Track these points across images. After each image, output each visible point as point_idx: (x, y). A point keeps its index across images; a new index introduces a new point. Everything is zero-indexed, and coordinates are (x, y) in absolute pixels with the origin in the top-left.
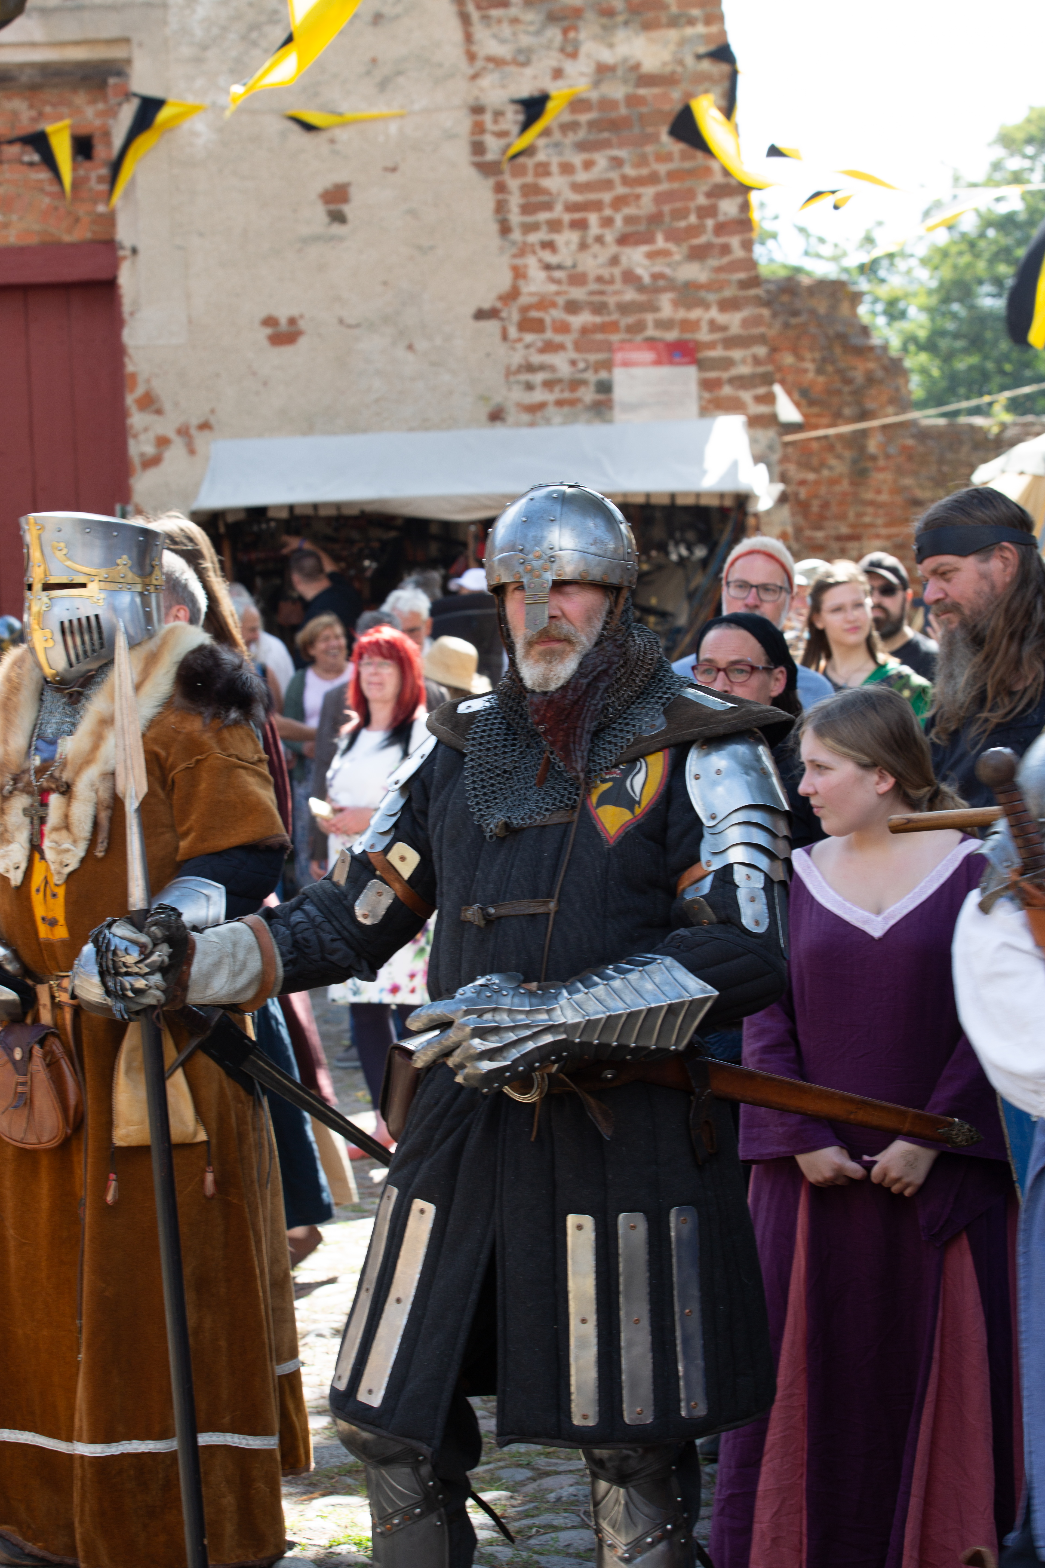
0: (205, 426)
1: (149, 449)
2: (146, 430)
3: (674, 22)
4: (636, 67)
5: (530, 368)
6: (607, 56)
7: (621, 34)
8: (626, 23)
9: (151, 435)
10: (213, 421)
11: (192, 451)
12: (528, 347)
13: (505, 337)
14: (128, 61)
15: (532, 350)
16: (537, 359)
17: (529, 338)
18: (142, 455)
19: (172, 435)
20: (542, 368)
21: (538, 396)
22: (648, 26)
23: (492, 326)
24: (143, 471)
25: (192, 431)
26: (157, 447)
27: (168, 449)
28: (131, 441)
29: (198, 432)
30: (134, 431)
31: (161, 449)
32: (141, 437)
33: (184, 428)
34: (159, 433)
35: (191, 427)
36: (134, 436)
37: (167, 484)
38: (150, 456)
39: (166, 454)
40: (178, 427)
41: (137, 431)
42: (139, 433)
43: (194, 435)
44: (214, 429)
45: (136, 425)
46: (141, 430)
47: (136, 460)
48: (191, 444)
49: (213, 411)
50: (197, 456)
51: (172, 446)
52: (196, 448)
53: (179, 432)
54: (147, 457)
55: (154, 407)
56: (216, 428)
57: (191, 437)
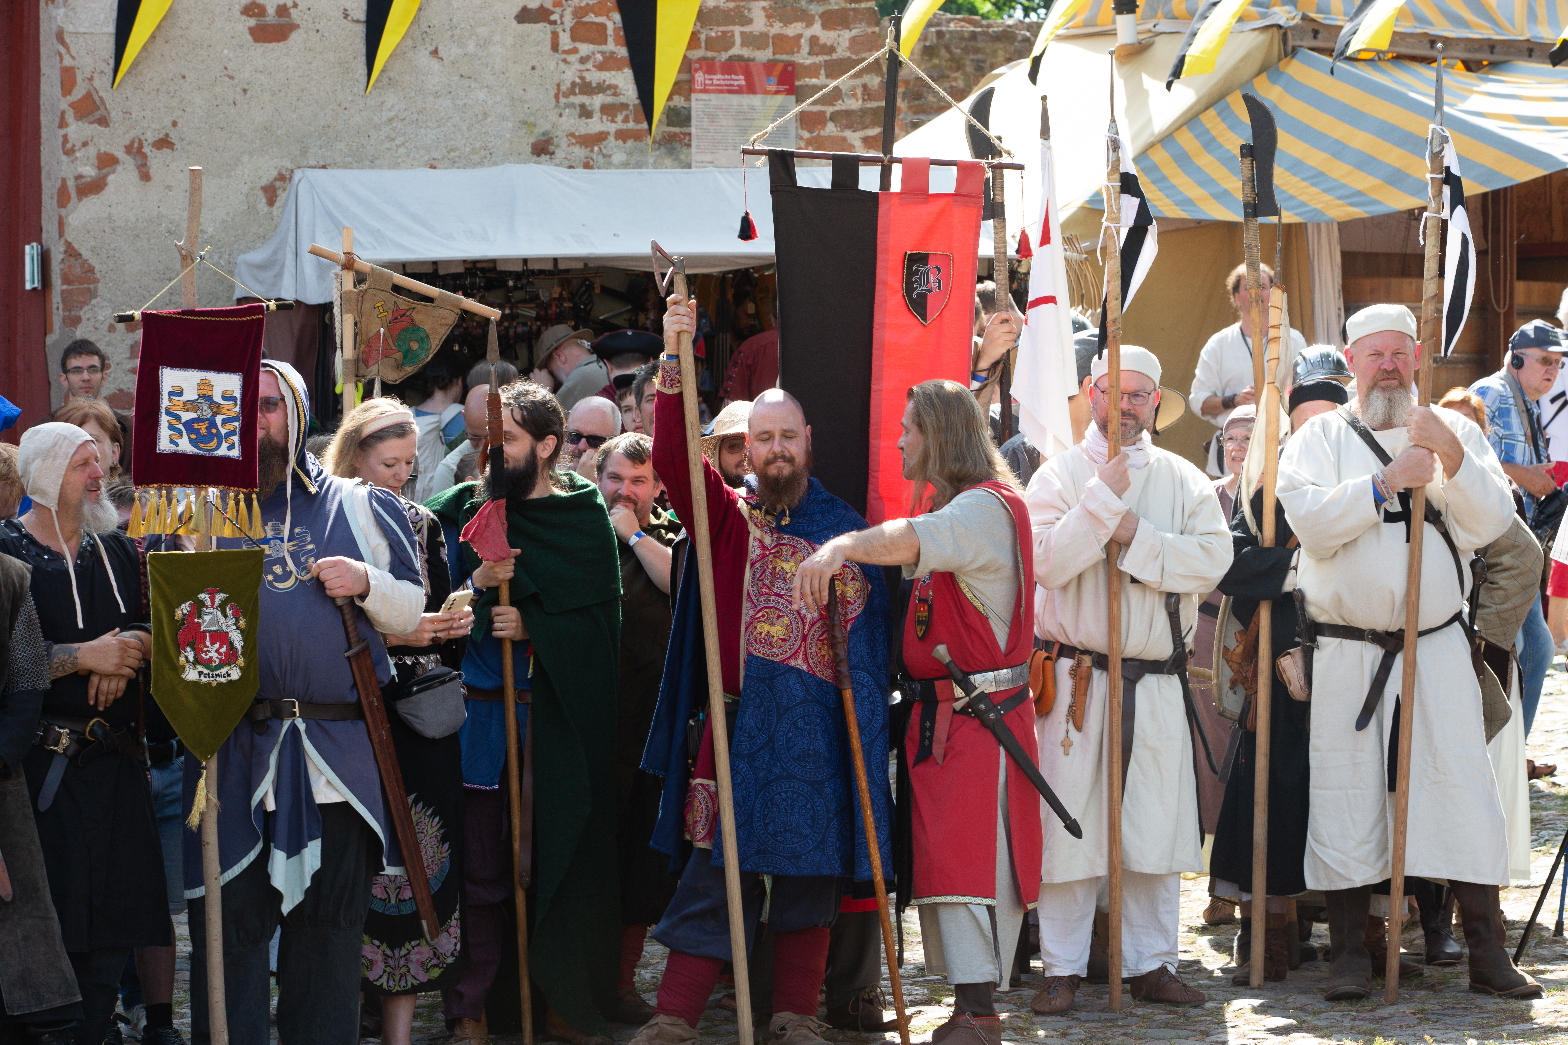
0: (164, 143)
1: (89, 171)
2: (85, 144)
5: (587, 88)
9: (92, 151)
10: (174, 137)
11: (145, 176)
12: (583, 60)
13: (555, 47)
15: (589, 65)
16: (595, 77)
17: (585, 49)
18: (79, 177)
19: (120, 154)
20: (601, 88)
21: (596, 125)
23: (540, 31)
24: (80, 200)
25: (146, 150)
26: (99, 168)
27: (114, 172)
28: (64, 158)
29: (155, 150)
30: (69, 146)
31: (104, 171)
32: (78, 155)
33: (136, 145)
34: (103, 150)
35: (145, 144)
36: (69, 152)
37: (110, 218)
38: (89, 179)
39: (111, 178)
40: (127, 142)
41: (74, 146)
42: (76, 148)
43: (149, 154)
44: (175, 147)
45: (72, 138)
46: (78, 145)
47: (71, 184)
48: (144, 165)
49: (175, 124)
50: (152, 183)
51: (119, 168)
52: (152, 172)
53: (129, 149)
54: (83, 181)
55: (97, 114)
56: (178, 146)
57: (145, 156)
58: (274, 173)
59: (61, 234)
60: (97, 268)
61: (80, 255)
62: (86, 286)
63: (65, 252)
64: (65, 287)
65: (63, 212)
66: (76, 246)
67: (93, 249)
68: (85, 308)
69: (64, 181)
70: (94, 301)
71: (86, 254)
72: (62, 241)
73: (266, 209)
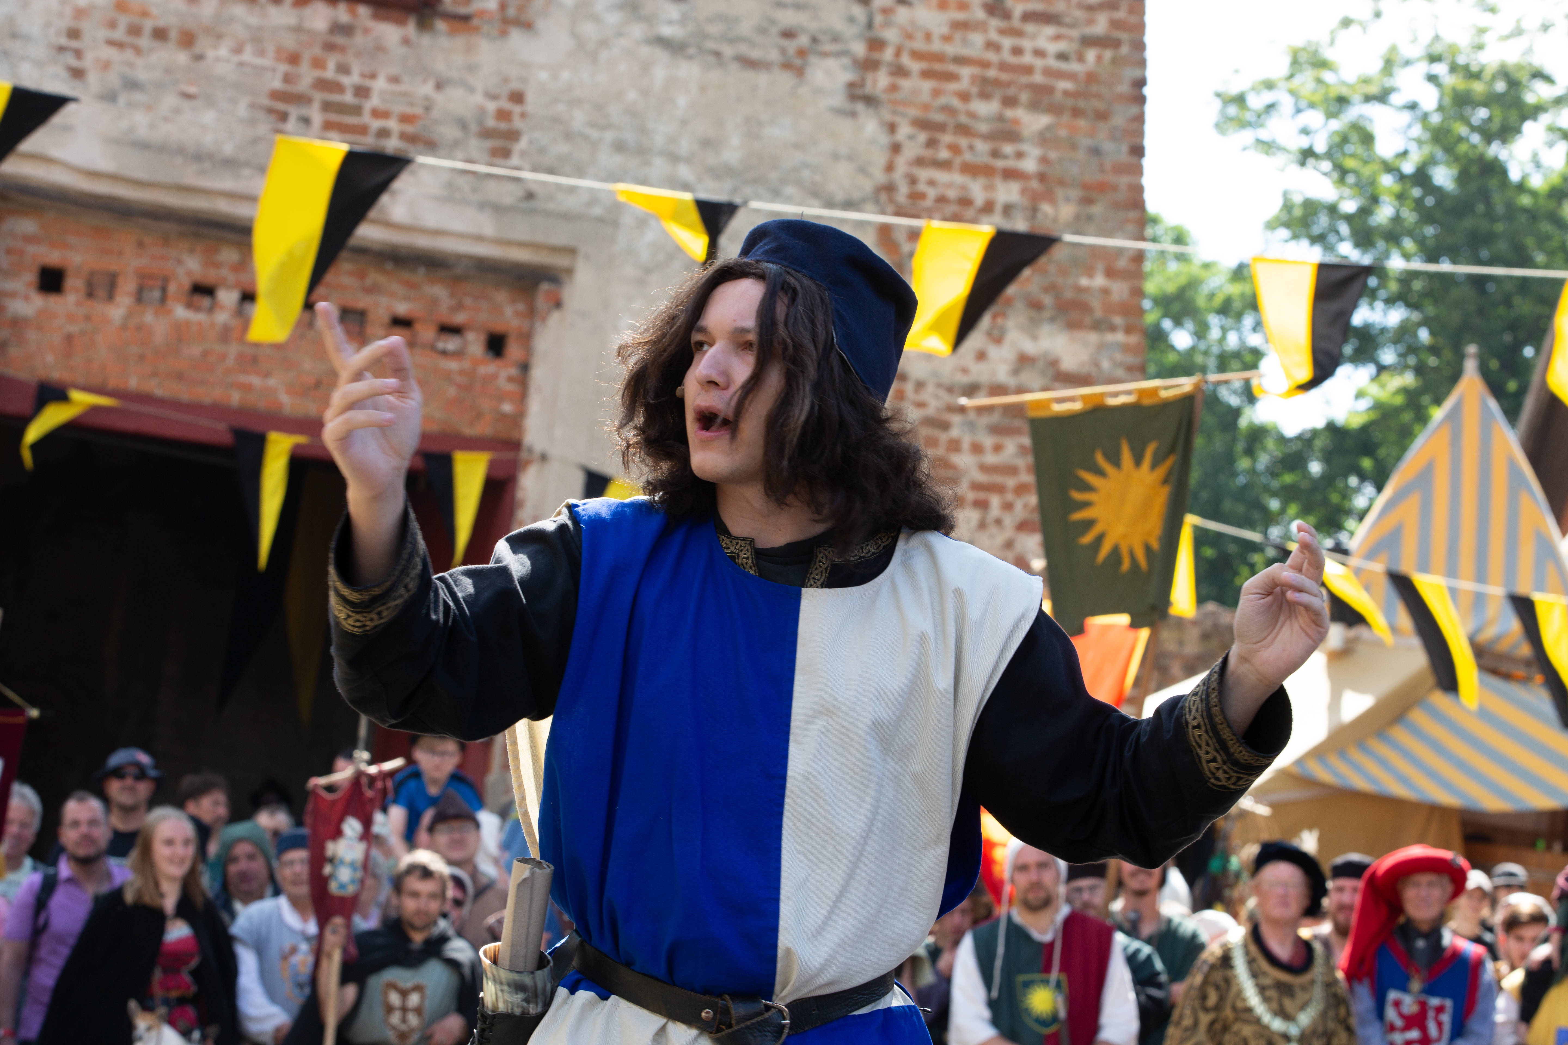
3: (1098, 326)
4: (1054, 363)
6: (1030, 347)
7: (1046, 329)
8: (1052, 319)
14: (569, 271)
22: (1073, 326)
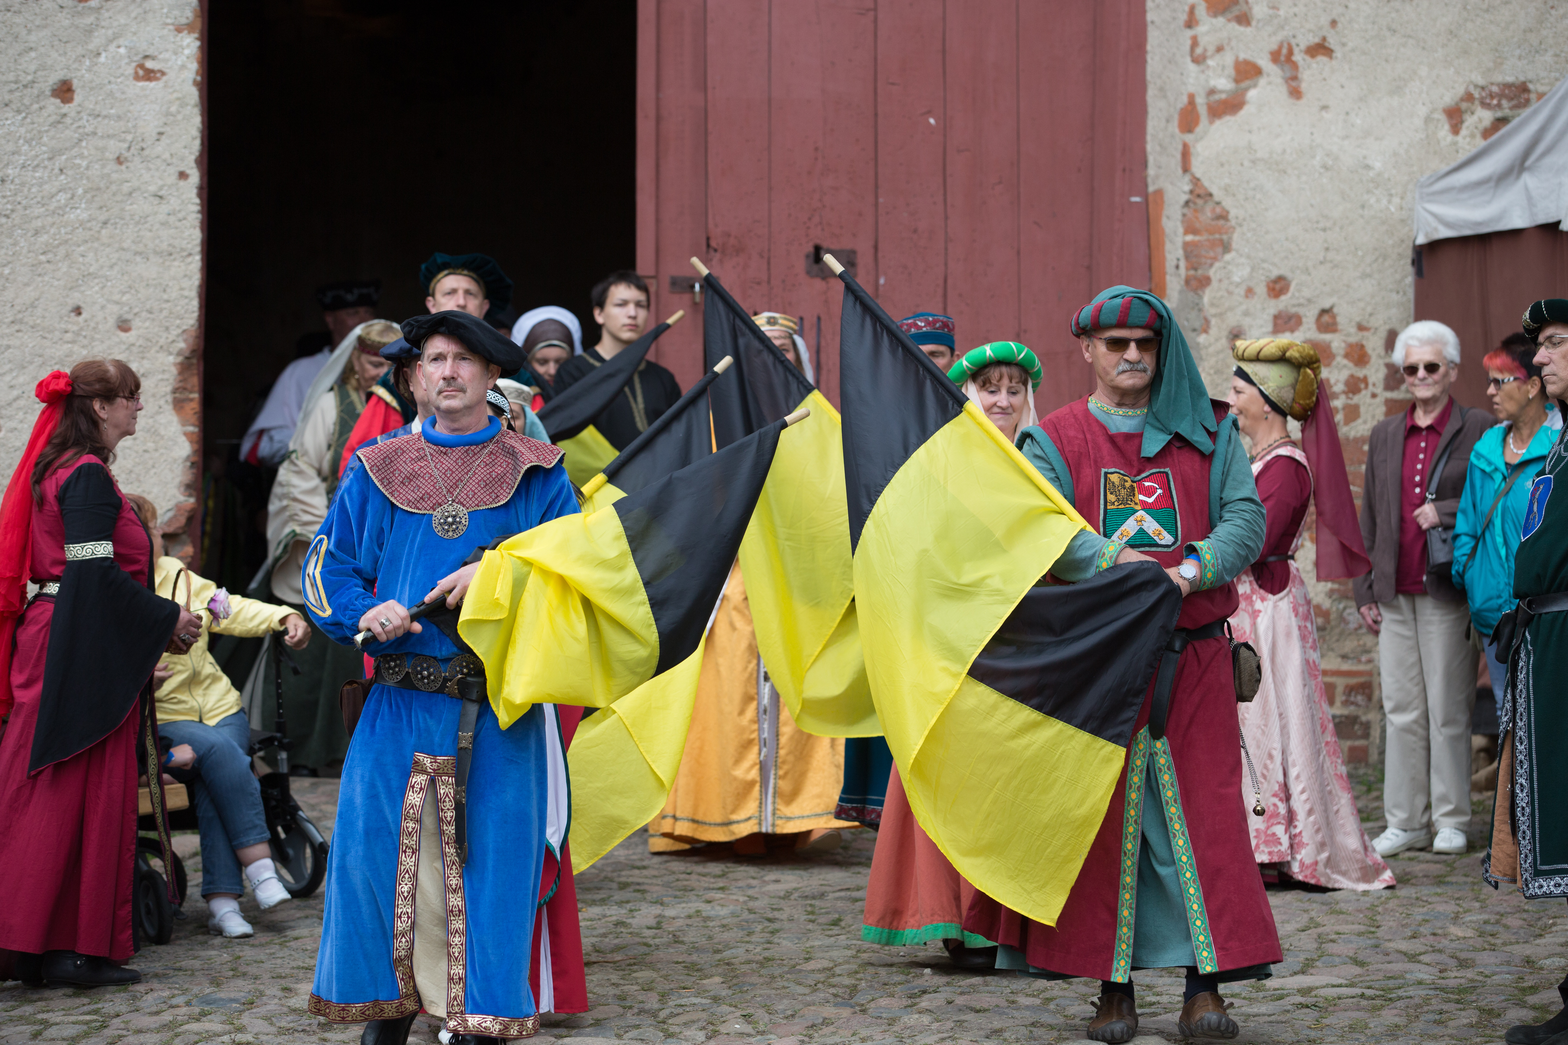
0: (1320, 49)
1: (1224, 84)
2: (1220, 49)
9: (1228, 59)
10: (1332, 43)
11: (1296, 93)
18: (1212, 92)
19: (1264, 62)
24: (1211, 122)
25: (1298, 57)
26: (1237, 81)
27: (1255, 86)
28: (1192, 67)
29: (1308, 58)
30: (1199, 51)
31: (1243, 85)
32: (1210, 62)
33: (1284, 51)
34: (1242, 56)
35: (1296, 50)
36: (1198, 60)
37: (1250, 147)
38: (1223, 96)
39: (1252, 94)
40: (1274, 47)
41: (1205, 50)
42: (1209, 53)
43: (1301, 63)
44: (1334, 55)
45: (1203, 41)
46: (1211, 49)
47: (1200, 101)
48: (1295, 78)
49: (1334, 23)
50: (1303, 101)
51: (1262, 81)
52: (1304, 86)
53: (1275, 57)
54: (1217, 97)
55: (1236, 11)
56: (1338, 54)
57: (1295, 66)
58: (1460, 91)
59: (1186, 169)
60: (1233, 213)
61: (1211, 195)
62: (1217, 236)
63: (1191, 192)
64: (1189, 238)
65: (1189, 138)
66: (1206, 183)
67: (1226, 189)
68: (1217, 265)
69: (1192, 98)
70: (1228, 257)
71: (1218, 194)
72: (1187, 178)
73: (1450, 138)
